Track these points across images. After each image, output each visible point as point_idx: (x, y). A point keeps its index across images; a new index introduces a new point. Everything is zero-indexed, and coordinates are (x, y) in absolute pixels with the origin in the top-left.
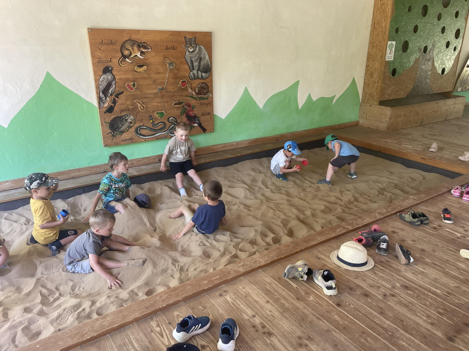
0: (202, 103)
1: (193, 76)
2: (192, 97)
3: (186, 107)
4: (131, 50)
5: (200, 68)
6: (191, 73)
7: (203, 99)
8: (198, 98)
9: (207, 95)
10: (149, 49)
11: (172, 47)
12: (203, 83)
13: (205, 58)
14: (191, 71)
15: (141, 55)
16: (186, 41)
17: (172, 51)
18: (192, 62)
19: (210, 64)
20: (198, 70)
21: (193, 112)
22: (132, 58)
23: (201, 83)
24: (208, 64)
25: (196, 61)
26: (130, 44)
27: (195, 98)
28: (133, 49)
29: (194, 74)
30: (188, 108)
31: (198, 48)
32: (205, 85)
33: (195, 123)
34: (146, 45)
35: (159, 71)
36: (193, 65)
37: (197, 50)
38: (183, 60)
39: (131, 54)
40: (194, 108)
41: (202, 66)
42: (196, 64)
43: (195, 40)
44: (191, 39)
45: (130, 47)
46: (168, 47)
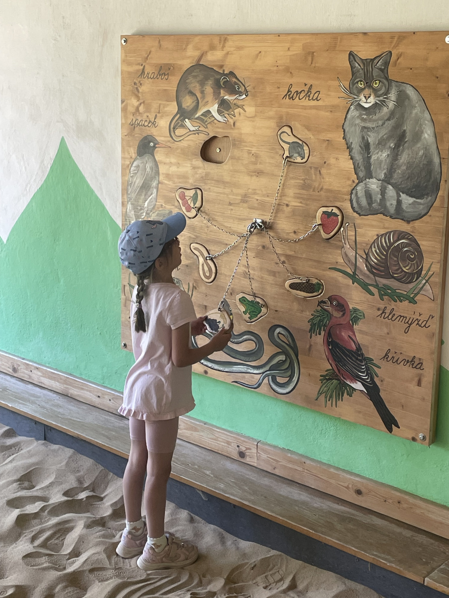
0: (388, 311)
1: (364, 202)
2: (353, 277)
3: (330, 309)
4: (199, 95)
5: (395, 176)
6: (359, 188)
7: (396, 297)
8: (376, 286)
9: (411, 286)
10: (240, 94)
11: (306, 90)
12: (401, 235)
13: (417, 136)
14: (360, 180)
15: (219, 112)
16: (352, 67)
17: (306, 102)
18: (366, 147)
19: (436, 160)
20: (387, 180)
21: (351, 333)
22: (198, 118)
23: (395, 232)
24: (430, 162)
25: (381, 144)
26: (199, 79)
27: (365, 286)
28: (202, 92)
29: (368, 195)
30: (336, 314)
31: (393, 96)
32: (407, 245)
33: (357, 378)
34: (234, 80)
35: (259, 166)
36: (369, 158)
37: (391, 105)
38: (338, 137)
39: (196, 108)
40: (356, 320)
41: (404, 168)
42: (381, 156)
43: (387, 64)
44: (372, 60)
45: (198, 85)
46: (293, 90)
